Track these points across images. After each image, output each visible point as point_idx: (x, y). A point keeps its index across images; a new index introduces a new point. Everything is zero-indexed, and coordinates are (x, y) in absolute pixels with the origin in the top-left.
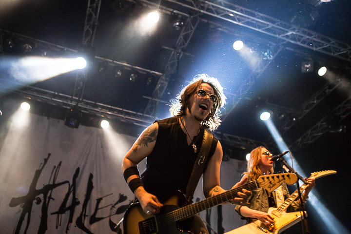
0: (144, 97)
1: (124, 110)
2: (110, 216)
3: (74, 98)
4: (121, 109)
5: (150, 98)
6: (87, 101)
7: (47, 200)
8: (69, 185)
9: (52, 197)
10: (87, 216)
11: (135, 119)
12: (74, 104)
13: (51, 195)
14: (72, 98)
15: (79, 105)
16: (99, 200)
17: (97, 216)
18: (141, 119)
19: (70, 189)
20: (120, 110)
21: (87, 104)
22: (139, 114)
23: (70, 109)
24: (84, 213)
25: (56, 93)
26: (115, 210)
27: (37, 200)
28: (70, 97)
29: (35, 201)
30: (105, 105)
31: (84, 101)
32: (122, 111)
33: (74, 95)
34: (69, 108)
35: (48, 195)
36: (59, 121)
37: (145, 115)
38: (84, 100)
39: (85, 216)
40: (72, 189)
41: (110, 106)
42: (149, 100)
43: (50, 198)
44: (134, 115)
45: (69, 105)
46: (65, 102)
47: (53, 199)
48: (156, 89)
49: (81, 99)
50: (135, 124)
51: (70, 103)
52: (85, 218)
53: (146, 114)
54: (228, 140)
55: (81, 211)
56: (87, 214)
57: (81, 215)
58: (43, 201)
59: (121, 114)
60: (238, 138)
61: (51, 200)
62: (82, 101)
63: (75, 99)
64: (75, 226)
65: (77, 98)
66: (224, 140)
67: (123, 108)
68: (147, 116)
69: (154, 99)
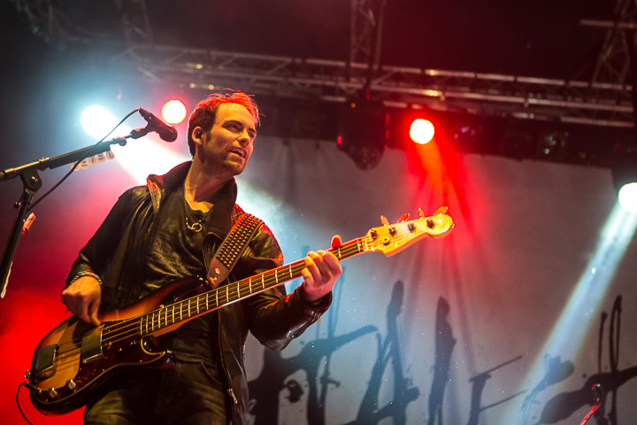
0: (586, 22)
1: (521, 79)
3: (353, 65)
4: (511, 78)
6: (396, 69)
7: (319, 387)
8: (379, 336)
9: (333, 375)
11: (563, 104)
12: (355, 84)
13: (327, 372)
14: (348, 65)
15: (375, 85)
16: (479, 382)
18: (585, 101)
19: (381, 352)
20: (507, 83)
21: (398, 78)
22: (572, 84)
23: (348, 104)
25: (298, 61)
26: (536, 410)
27: (290, 389)
28: (342, 64)
29: (284, 394)
30: (457, 74)
31: (386, 72)
32: (515, 82)
33: (353, 56)
34: (342, 99)
35: (321, 372)
36: (318, 147)
37: (595, 85)
38: (385, 68)
40: (388, 350)
41: (471, 75)
42: (605, 29)
43: (326, 380)
44: (561, 92)
45: (342, 93)
46: (329, 83)
47: (338, 384)
49: (375, 67)
50: (565, 119)
51: (343, 85)
53: (599, 81)
58: (306, 391)
59: (513, 95)
61: (330, 386)
62: (380, 73)
63: (356, 70)
65: (364, 66)
67: (516, 74)
68: (606, 86)
69: (622, 25)
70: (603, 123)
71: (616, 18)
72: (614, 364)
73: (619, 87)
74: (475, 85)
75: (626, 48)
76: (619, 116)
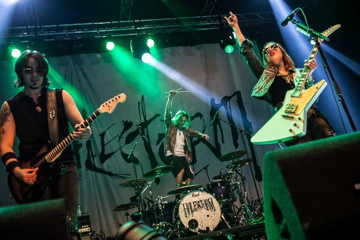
1: (94, 23)
2: (120, 149)
3: (29, 27)
4: (91, 24)
6: (47, 26)
10: (96, 155)
11: (111, 30)
12: (32, 35)
14: (27, 28)
15: (40, 34)
16: (102, 135)
17: (106, 153)
18: (118, 28)
20: (90, 26)
21: (48, 30)
22: (113, 22)
23: (30, 43)
24: (91, 154)
26: (123, 140)
28: (24, 27)
30: (71, 25)
32: (93, 25)
33: (28, 23)
34: (27, 41)
37: (121, 22)
38: (43, 26)
39: (93, 156)
41: (76, 24)
44: (110, 26)
45: (27, 38)
46: (21, 36)
49: (38, 27)
50: (114, 36)
51: (27, 36)
52: (94, 159)
53: (122, 20)
55: (87, 152)
56: (94, 154)
57: (88, 156)
59: (93, 30)
62: (41, 28)
63: (31, 29)
64: (87, 170)
65: (33, 27)
67: (92, 22)
72: (145, 119)
73: (129, 21)
74: (78, 28)
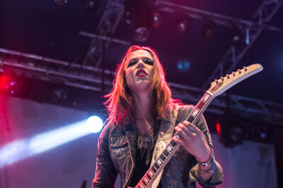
0: (83, 33)
1: (46, 59)
4: (40, 58)
5: (93, 36)
11: (67, 75)
18: (79, 75)
20: (39, 60)
22: (73, 65)
30: (11, 52)
32: (42, 60)
37: (85, 67)
41: (19, 54)
42: (90, 39)
44: (67, 69)
48: (103, 18)
50: (68, 83)
53: (87, 64)
54: (241, 107)
59: (41, 67)
60: (259, 102)
66: (231, 106)
67: (44, 56)
68: (90, 68)
69: (100, 37)
70: (87, 87)
71: (97, 33)
73: (96, 69)
74: (21, 59)
75: (101, 49)
76: (95, 85)
